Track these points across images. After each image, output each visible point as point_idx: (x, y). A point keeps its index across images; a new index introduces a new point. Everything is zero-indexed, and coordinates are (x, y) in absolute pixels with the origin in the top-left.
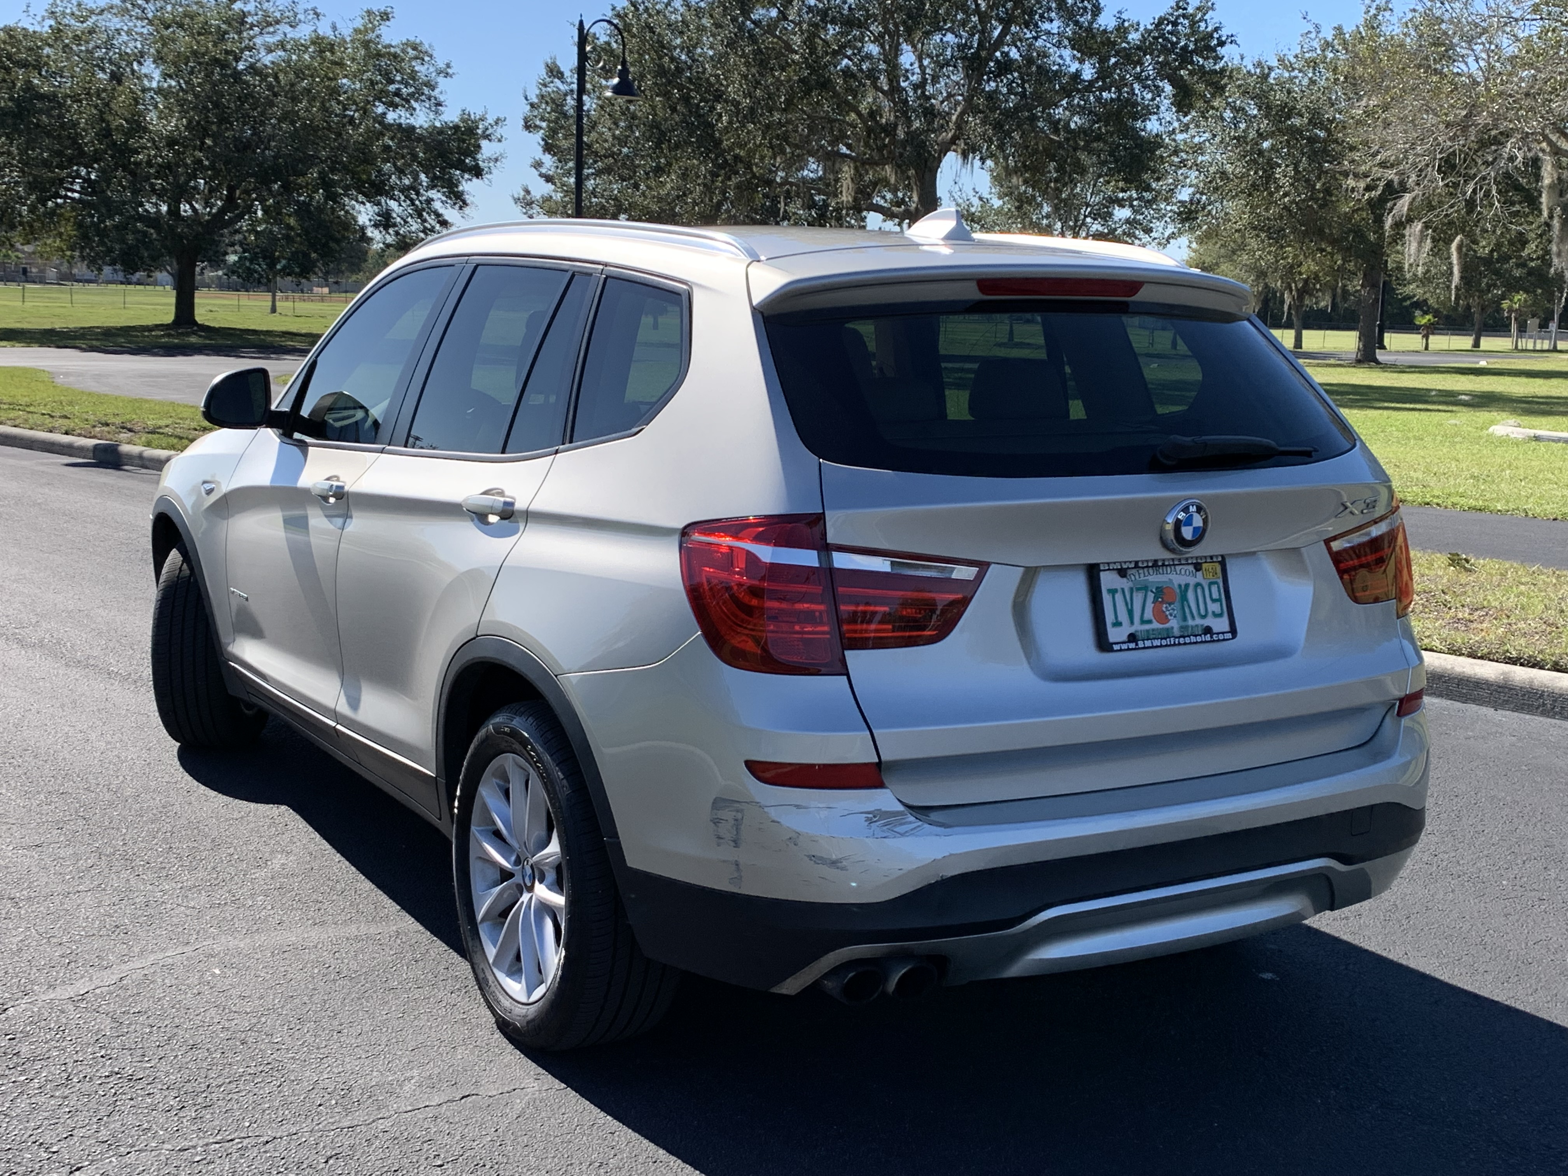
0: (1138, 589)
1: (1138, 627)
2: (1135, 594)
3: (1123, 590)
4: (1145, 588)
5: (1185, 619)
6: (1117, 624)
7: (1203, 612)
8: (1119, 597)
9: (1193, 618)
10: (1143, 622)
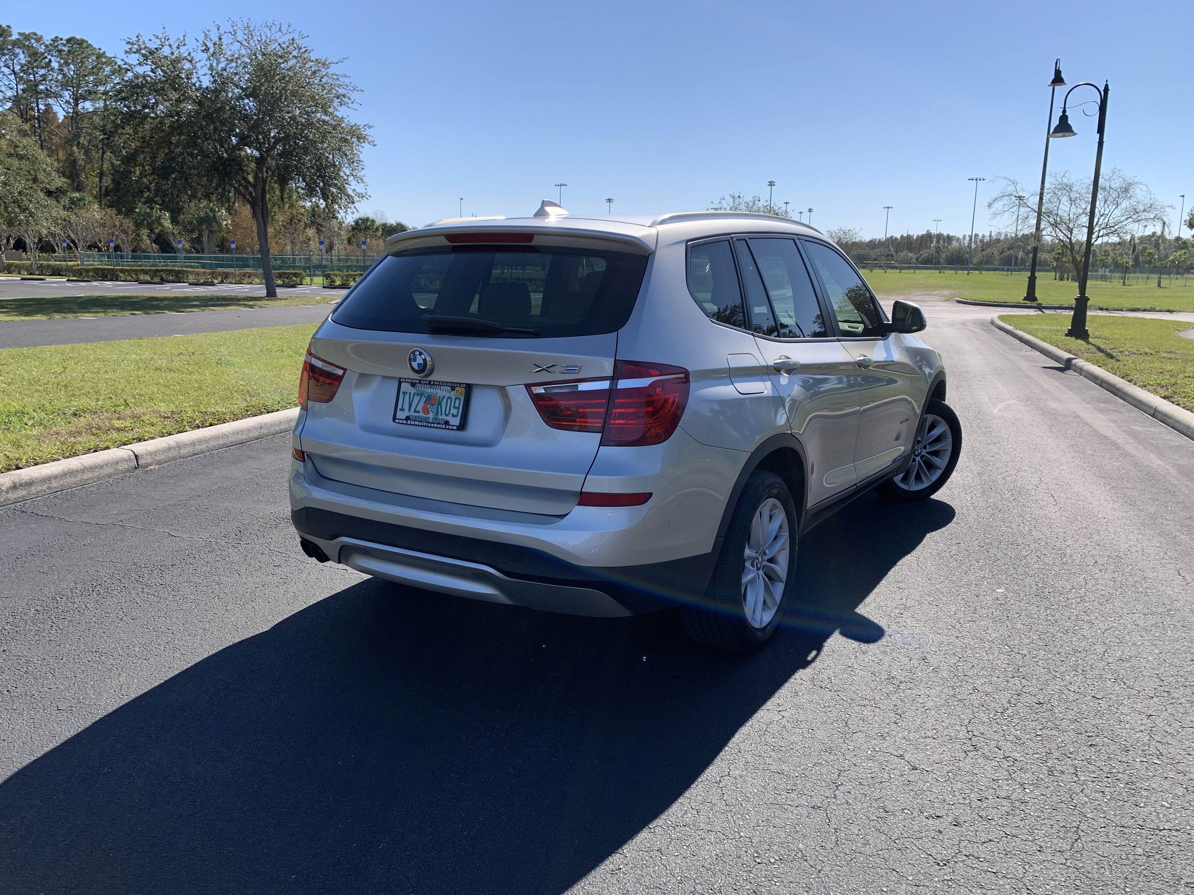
0: (418, 394)
1: (412, 413)
2: (415, 397)
3: (410, 393)
4: (421, 395)
5: (437, 414)
6: (402, 410)
7: (447, 413)
8: (407, 396)
9: (441, 415)
10: (415, 411)
